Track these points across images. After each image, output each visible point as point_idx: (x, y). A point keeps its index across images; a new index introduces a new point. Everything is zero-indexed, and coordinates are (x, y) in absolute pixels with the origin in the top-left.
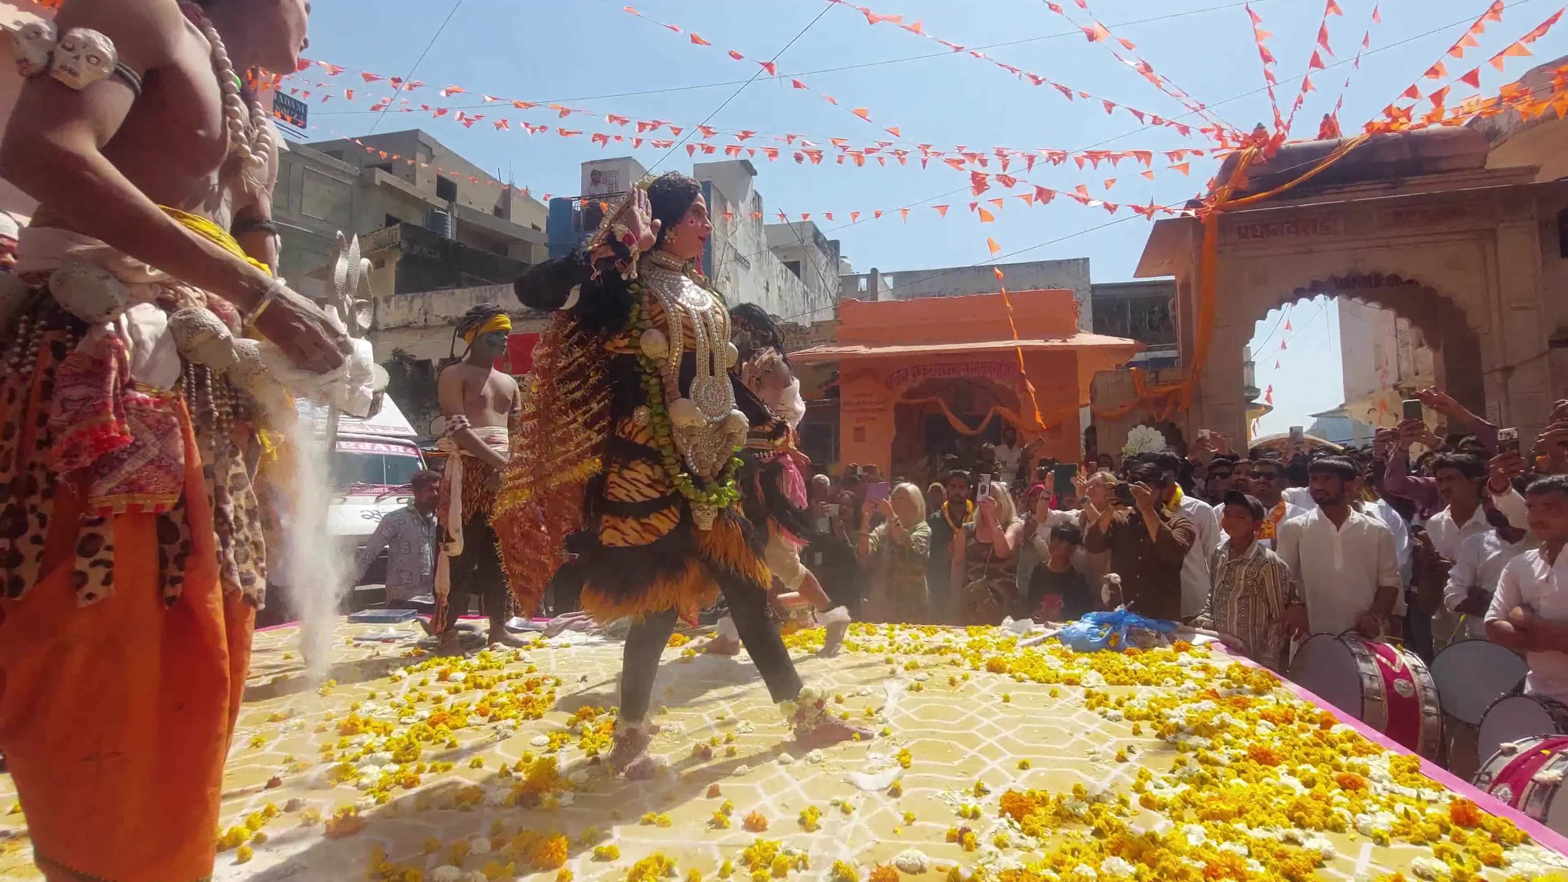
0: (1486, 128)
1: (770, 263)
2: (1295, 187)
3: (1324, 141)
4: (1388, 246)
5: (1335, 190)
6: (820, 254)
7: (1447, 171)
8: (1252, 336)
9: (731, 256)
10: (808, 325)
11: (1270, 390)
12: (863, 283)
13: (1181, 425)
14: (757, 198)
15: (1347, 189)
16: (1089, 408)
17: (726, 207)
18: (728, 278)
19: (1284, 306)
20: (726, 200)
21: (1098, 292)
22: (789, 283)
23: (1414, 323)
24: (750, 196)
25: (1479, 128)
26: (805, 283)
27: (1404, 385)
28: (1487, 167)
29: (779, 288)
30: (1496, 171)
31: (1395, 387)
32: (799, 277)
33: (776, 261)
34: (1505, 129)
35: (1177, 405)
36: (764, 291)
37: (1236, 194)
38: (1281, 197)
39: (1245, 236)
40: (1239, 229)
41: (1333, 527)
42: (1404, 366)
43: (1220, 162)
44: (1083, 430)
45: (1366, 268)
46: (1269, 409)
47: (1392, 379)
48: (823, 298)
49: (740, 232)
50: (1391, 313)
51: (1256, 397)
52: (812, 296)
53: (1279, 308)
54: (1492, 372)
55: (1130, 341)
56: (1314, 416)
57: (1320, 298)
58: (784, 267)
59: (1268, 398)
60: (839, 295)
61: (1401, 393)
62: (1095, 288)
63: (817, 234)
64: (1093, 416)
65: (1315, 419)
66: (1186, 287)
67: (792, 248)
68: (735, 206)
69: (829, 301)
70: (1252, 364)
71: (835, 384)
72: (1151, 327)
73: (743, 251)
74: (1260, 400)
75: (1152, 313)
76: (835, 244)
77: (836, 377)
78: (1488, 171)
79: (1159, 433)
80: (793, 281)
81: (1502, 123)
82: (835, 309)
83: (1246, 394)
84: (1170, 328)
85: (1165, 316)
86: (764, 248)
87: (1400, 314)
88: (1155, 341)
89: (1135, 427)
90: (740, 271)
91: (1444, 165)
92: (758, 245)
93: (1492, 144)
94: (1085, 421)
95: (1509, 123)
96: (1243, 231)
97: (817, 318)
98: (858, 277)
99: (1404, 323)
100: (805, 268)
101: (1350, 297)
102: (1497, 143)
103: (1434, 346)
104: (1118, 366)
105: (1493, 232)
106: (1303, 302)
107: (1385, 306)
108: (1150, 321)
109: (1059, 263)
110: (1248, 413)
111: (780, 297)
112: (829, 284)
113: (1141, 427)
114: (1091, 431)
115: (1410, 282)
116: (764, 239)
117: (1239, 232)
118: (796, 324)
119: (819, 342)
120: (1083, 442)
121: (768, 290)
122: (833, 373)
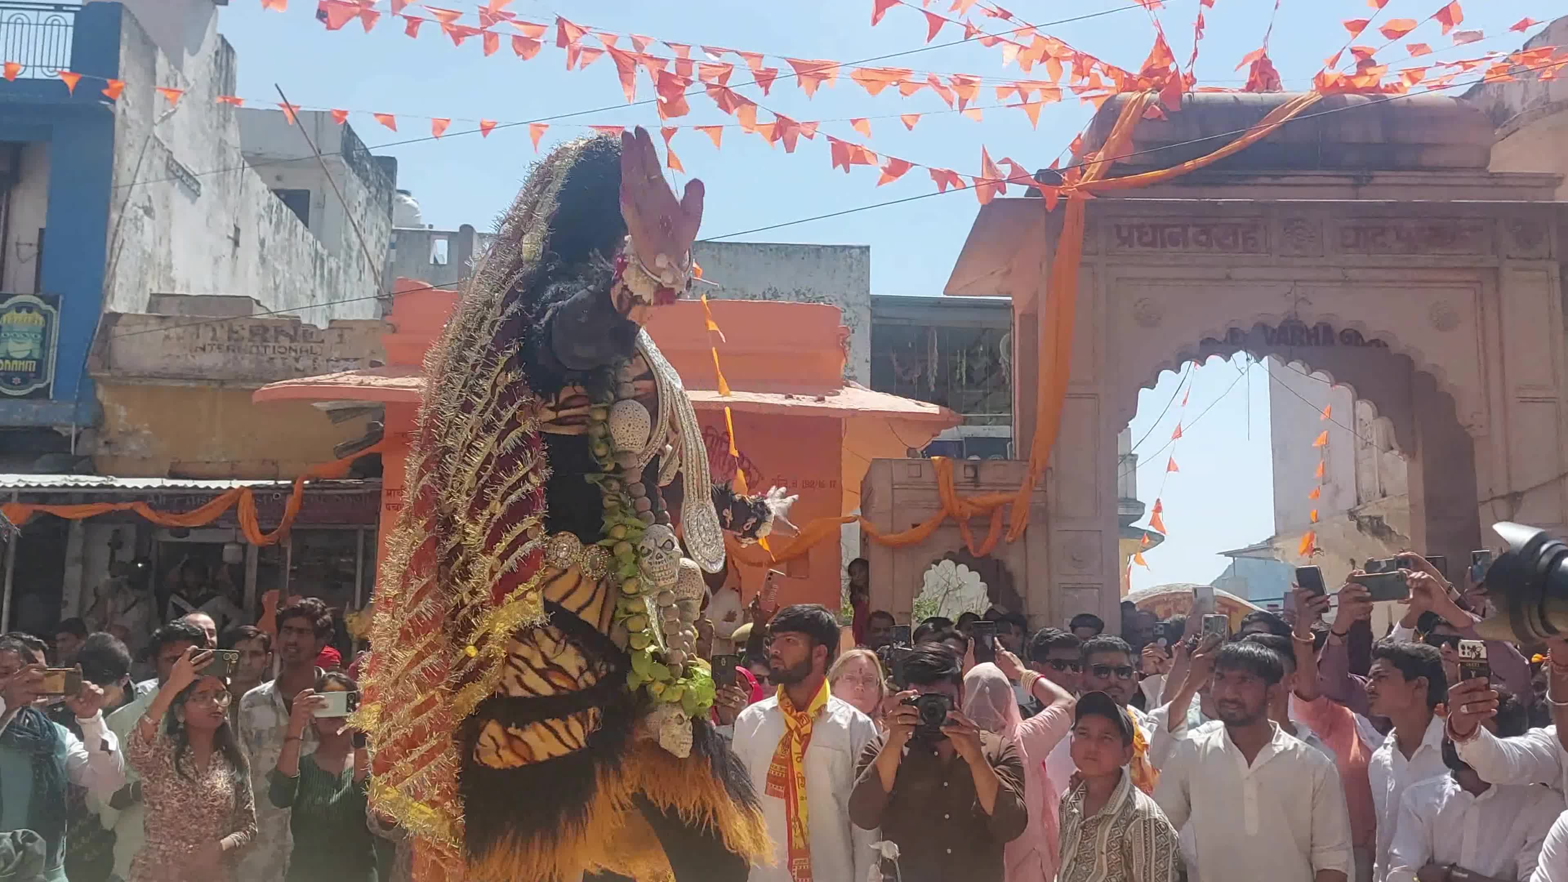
0: (1492, 105)
1: (243, 187)
2: (1208, 166)
3: (1253, 96)
4: (1347, 281)
5: (1268, 180)
6: (355, 181)
7: (1433, 169)
8: (1133, 415)
9: (159, 164)
10: (323, 325)
11: (1158, 509)
12: (441, 248)
13: (1014, 563)
14: (226, 49)
15: (1285, 180)
16: (857, 523)
17: (154, 61)
18: (148, 211)
19: (1185, 365)
20: (156, 47)
21: (884, 312)
22: (284, 234)
23: (1380, 412)
24: (209, 46)
25: (1479, 103)
26: (318, 237)
27: (1363, 514)
28: (1492, 168)
29: (262, 243)
30: (1501, 175)
31: (1352, 514)
32: (306, 224)
33: (257, 185)
34: (1517, 106)
35: (1006, 527)
36: (230, 242)
37: (1114, 169)
38: (1186, 180)
39: (1126, 241)
40: (1119, 228)
41: (1242, 759)
42: (1367, 480)
43: (1091, 110)
44: (846, 563)
45: (1311, 316)
46: (1157, 538)
47: (1347, 501)
48: (354, 270)
49: (183, 112)
50: (1345, 392)
51: (1139, 517)
52: (332, 263)
53: (1177, 369)
54: (1492, 499)
55: (932, 409)
56: (1227, 554)
57: (1240, 356)
58: (275, 200)
59: (1154, 522)
60: (389, 268)
61: (1360, 527)
62: (877, 301)
63: (349, 138)
64: (865, 538)
65: (1230, 560)
66: (1031, 319)
67: (292, 162)
68: (177, 63)
69: (368, 276)
70: (1134, 458)
71: (373, 449)
72: (970, 379)
73: (185, 158)
74: (1143, 524)
75: (971, 355)
76: (388, 165)
77: (375, 435)
78: (1492, 176)
79: (976, 575)
80: (292, 231)
81: (1515, 99)
82: (380, 298)
83: (1121, 511)
84: (1003, 385)
85: (994, 365)
86: (234, 157)
87: (1360, 394)
88: (974, 406)
89: (937, 563)
90: (179, 199)
91: (1428, 158)
92: (222, 149)
93: (1498, 132)
94: (851, 550)
95: (1523, 101)
96: (1125, 234)
97: (341, 312)
98: (429, 235)
99: (1365, 409)
100: (321, 206)
101: (1288, 359)
102: (1506, 130)
103: (1408, 451)
104: (910, 451)
105: (1496, 271)
106: (1215, 361)
107: (1338, 380)
108: (969, 369)
109: (818, 250)
110: (1124, 545)
111: (263, 260)
112: (370, 246)
113: (948, 564)
114: (860, 565)
115: (1376, 342)
116: (233, 136)
117: (1119, 236)
118: (296, 322)
119: (344, 362)
120: (845, 584)
121: (236, 243)
122: (371, 426)
